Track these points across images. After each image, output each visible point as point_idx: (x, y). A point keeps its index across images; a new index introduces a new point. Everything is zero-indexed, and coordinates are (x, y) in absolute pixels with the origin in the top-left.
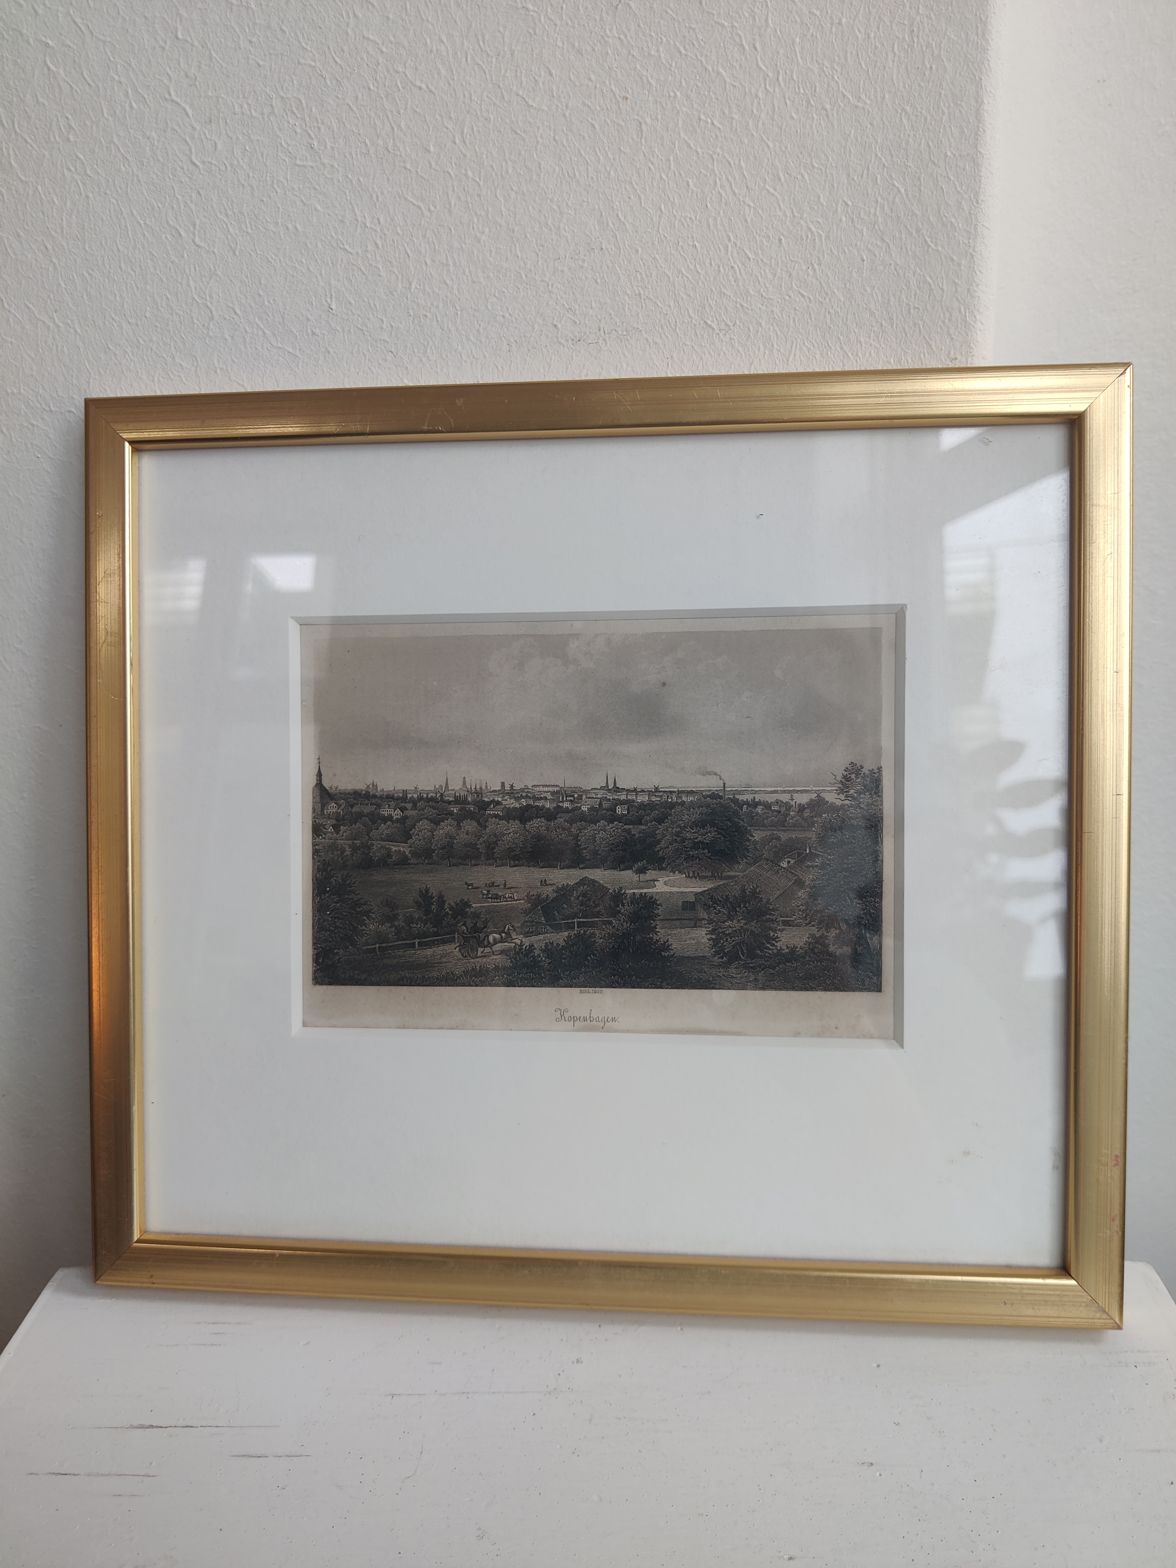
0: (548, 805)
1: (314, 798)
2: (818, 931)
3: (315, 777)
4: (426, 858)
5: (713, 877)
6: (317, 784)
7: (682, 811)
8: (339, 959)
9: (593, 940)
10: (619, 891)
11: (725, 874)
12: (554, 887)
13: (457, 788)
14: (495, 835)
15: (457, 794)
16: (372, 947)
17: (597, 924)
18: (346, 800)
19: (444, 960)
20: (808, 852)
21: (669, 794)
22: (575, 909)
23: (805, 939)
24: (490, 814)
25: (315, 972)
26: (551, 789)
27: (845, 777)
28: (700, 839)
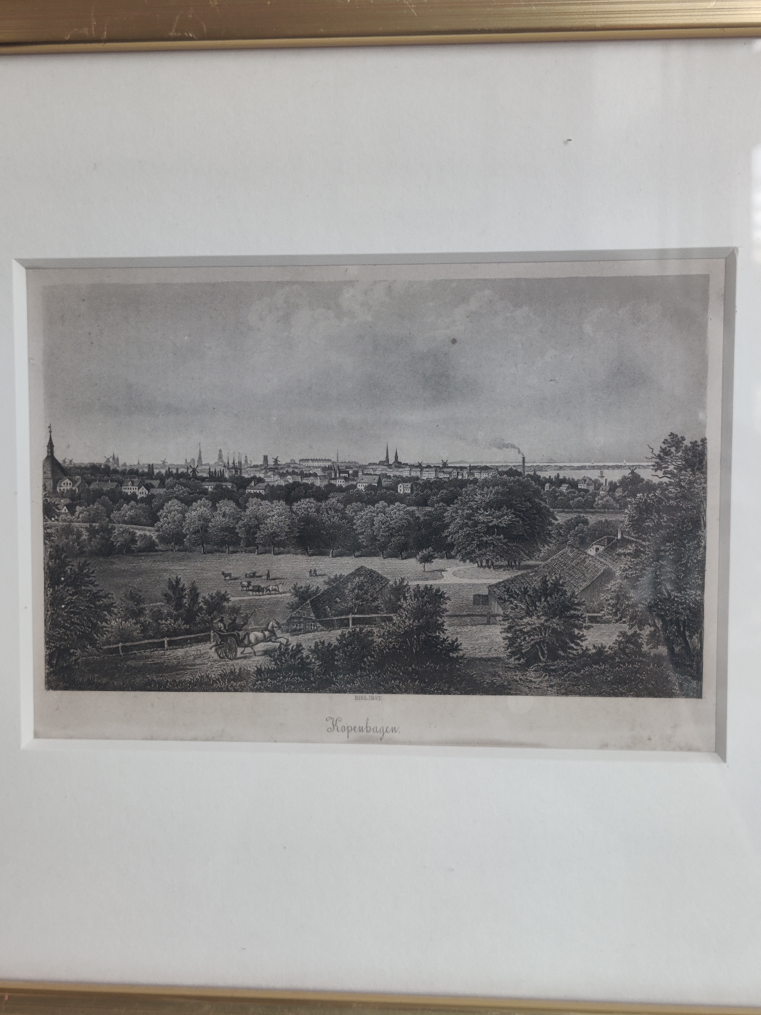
0: (318, 483)
1: (45, 473)
2: (630, 629)
3: (46, 448)
4: (176, 544)
5: (510, 566)
6: (48, 457)
7: (474, 490)
8: (76, 660)
9: (370, 639)
10: (401, 583)
11: (523, 563)
12: (326, 579)
13: (212, 462)
14: (256, 518)
15: (212, 470)
16: (114, 646)
17: (375, 621)
18: (82, 475)
19: (198, 662)
20: (619, 537)
21: (459, 470)
22: (350, 604)
23: (615, 637)
24: (250, 493)
25: (48, 675)
26: (322, 464)
27: (663, 450)
28: (495, 522)
